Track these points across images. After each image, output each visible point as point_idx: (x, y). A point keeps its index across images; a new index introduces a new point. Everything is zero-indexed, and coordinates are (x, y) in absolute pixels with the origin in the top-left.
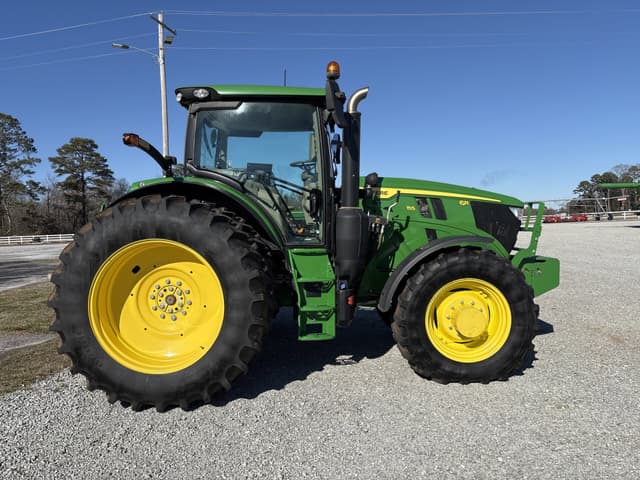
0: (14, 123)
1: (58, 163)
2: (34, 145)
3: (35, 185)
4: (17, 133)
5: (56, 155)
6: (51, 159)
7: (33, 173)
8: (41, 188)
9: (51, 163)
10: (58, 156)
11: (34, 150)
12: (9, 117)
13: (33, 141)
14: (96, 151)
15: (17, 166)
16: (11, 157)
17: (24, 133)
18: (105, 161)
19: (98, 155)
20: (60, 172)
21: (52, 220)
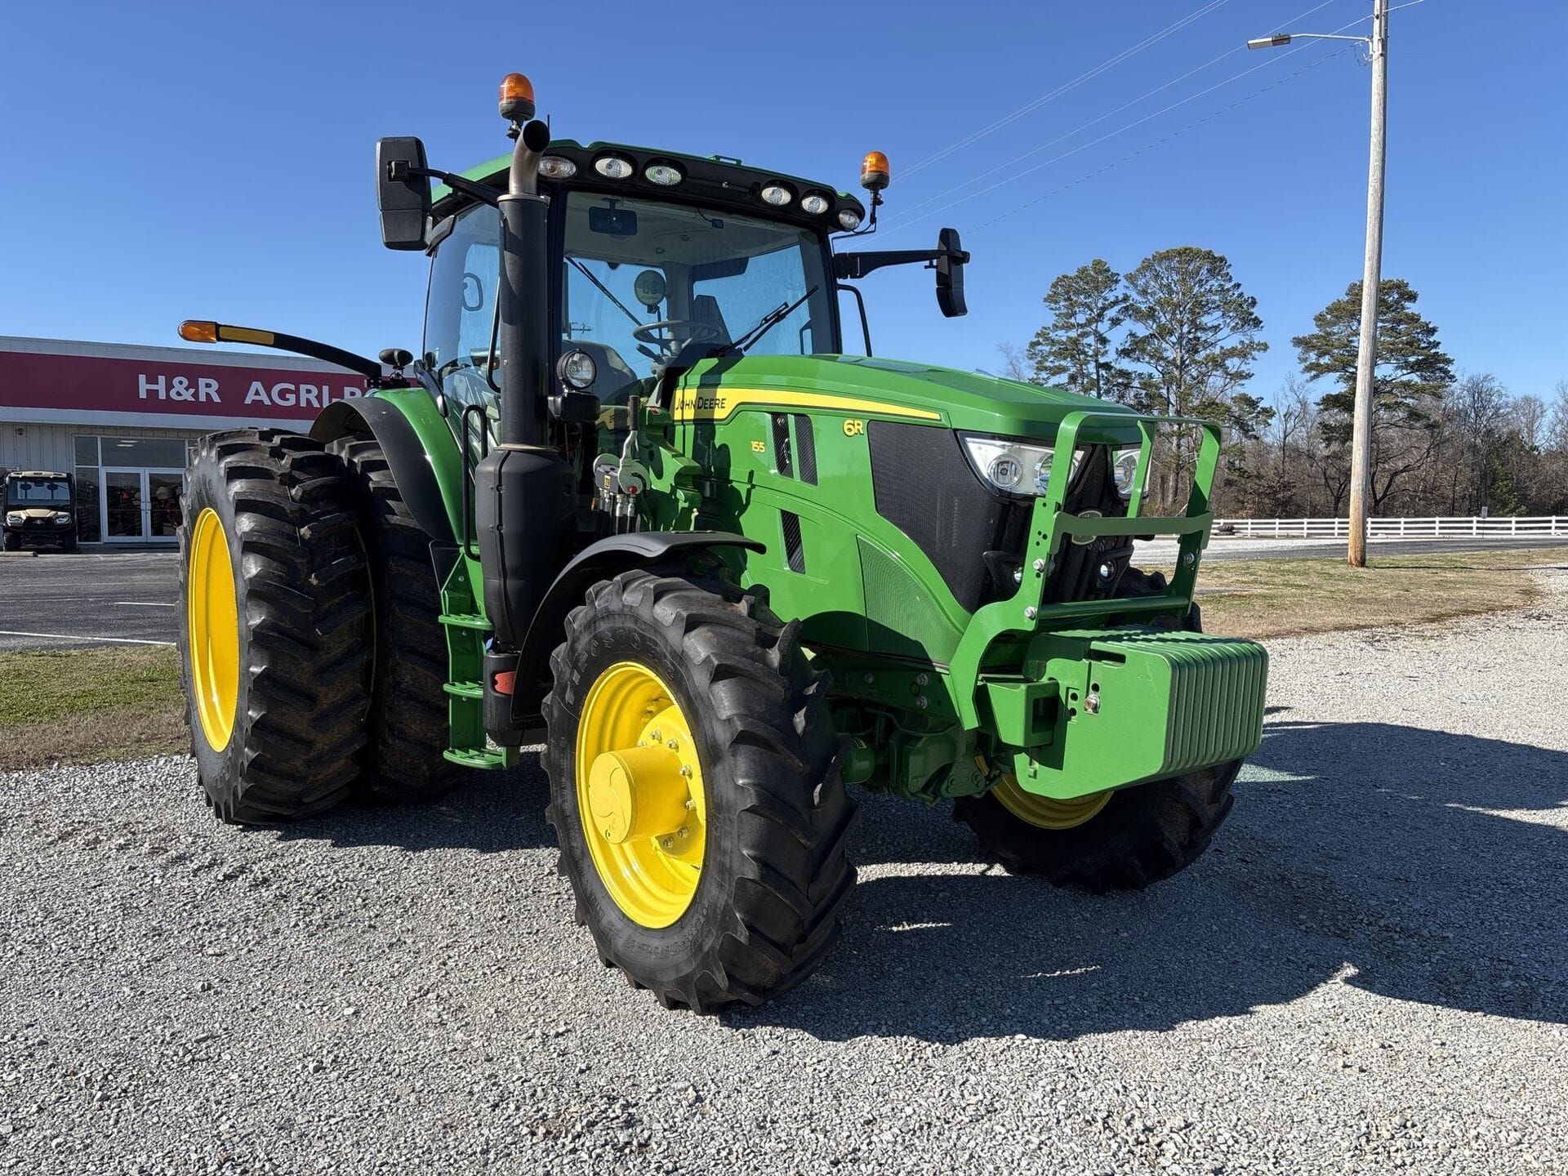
0: (1217, 265)
1: (1314, 347)
2: (1257, 312)
3: (1252, 404)
4: (1223, 290)
5: (1311, 329)
6: (1298, 342)
7: (1249, 376)
8: (1265, 410)
9: (1299, 350)
10: (1316, 331)
11: (1257, 323)
12: (1209, 255)
13: (1254, 303)
14: (1411, 308)
15: (1217, 363)
16: (1208, 345)
17: (1238, 286)
18: (1433, 331)
19: (1414, 319)
20: (1317, 370)
21: (1287, 486)
